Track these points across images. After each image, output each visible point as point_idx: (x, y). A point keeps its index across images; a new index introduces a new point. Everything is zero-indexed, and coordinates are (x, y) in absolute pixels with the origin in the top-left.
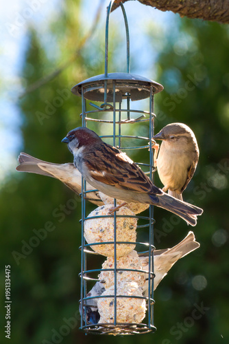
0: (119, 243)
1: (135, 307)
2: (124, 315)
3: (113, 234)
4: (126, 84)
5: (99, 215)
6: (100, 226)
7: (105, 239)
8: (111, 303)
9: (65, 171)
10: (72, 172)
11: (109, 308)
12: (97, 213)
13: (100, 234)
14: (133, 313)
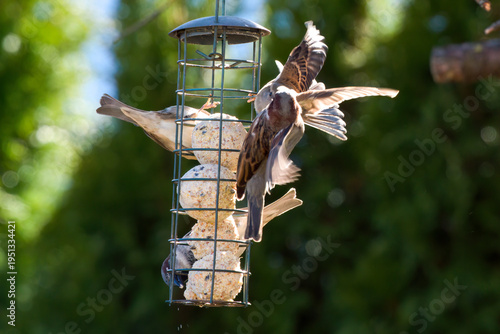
0: (221, 210)
1: (233, 282)
2: (221, 291)
3: (214, 199)
4: (238, 30)
5: (200, 177)
6: (200, 189)
7: (205, 205)
8: (207, 277)
9: (150, 119)
10: (158, 123)
11: (204, 282)
12: (197, 175)
13: (200, 198)
14: (230, 288)
